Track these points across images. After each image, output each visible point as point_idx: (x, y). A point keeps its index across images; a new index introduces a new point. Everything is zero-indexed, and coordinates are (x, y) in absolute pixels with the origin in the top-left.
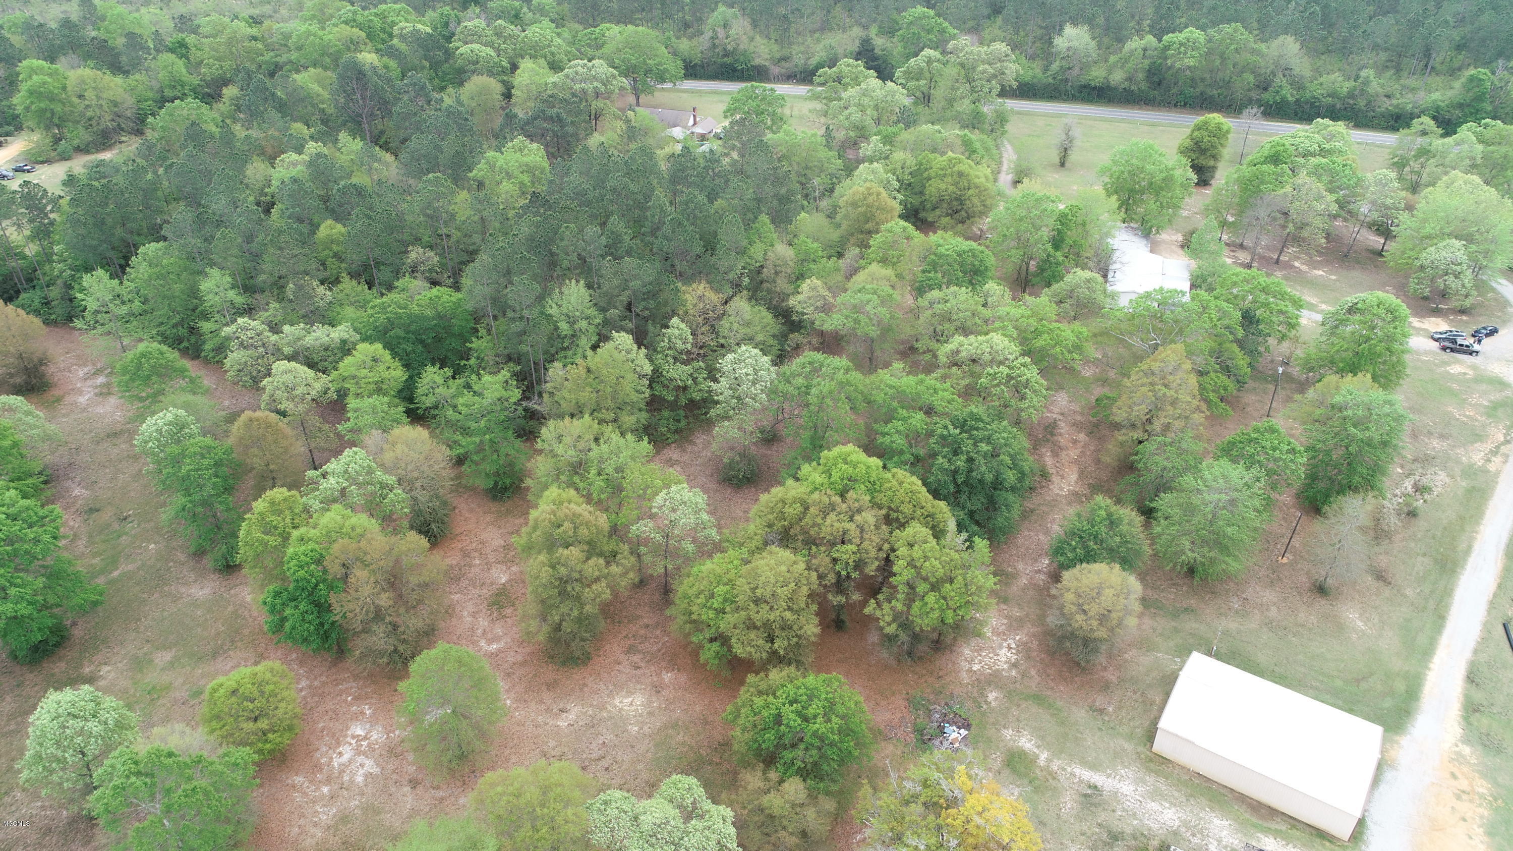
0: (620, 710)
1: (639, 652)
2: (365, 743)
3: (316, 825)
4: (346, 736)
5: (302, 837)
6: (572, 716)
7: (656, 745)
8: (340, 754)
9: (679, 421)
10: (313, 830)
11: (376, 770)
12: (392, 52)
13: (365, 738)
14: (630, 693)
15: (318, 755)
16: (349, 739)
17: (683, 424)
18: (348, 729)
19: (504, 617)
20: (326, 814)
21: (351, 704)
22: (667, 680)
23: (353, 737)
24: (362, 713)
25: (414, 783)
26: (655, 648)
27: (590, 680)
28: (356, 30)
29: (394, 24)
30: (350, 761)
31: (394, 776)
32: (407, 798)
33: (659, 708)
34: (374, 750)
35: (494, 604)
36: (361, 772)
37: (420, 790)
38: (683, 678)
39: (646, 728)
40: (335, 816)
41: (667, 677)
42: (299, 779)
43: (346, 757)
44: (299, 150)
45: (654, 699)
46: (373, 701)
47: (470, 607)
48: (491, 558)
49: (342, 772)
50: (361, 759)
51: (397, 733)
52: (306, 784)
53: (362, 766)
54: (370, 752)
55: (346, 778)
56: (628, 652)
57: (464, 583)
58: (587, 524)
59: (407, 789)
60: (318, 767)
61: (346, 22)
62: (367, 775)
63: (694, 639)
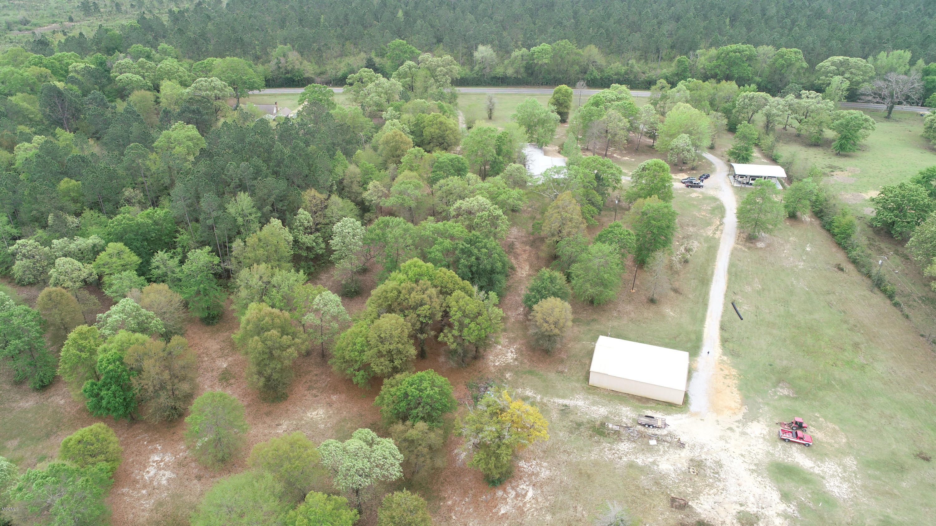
0: (312, 418)
1: (315, 388)
2: (162, 464)
3: (143, 510)
4: (149, 462)
5: (136, 519)
6: (284, 427)
7: (336, 432)
8: (148, 472)
9: (310, 268)
10: (142, 514)
11: (173, 476)
12: (73, 81)
13: (161, 461)
14: (315, 409)
15: (133, 475)
16: (151, 464)
17: (312, 269)
18: (149, 458)
19: (231, 384)
20: (148, 504)
21: (147, 445)
22: (334, 399)
23: (154, 462)
24: (155, 448)
25: (199, 478)
26: (324, 385)
27: (290, 407)
28: (43, 69)
29: (68, 64)
30: (155, 475)
31: (186, 477)
32: (197, 486)
33: (334, 413)
34: (169, 466)
35: (222, 379)
36: (164, 478)
37: (203, 480)
38: (343, 396)
39: (328, 424)
40: (154, 504)
41: (334, 398)
42: (125, 490)
43: (152, 473)
44: (29, 140)
45: (329, 409)
46: (161, 441)
47: (208, 383)
48: (214, 355)
49: (151, 482)
50: (162, 472)
51: (181, 454)
52: (131, 491)
53: (164, 475)
54: (167, 467)
55: (155, 483)
56: (308, 390)
57: (201, 371)
58: (278, 317)
59: (195, 481)
60: (136, 482)
61: (35, 65)
62: (168, 480)
63: (348, 372)
